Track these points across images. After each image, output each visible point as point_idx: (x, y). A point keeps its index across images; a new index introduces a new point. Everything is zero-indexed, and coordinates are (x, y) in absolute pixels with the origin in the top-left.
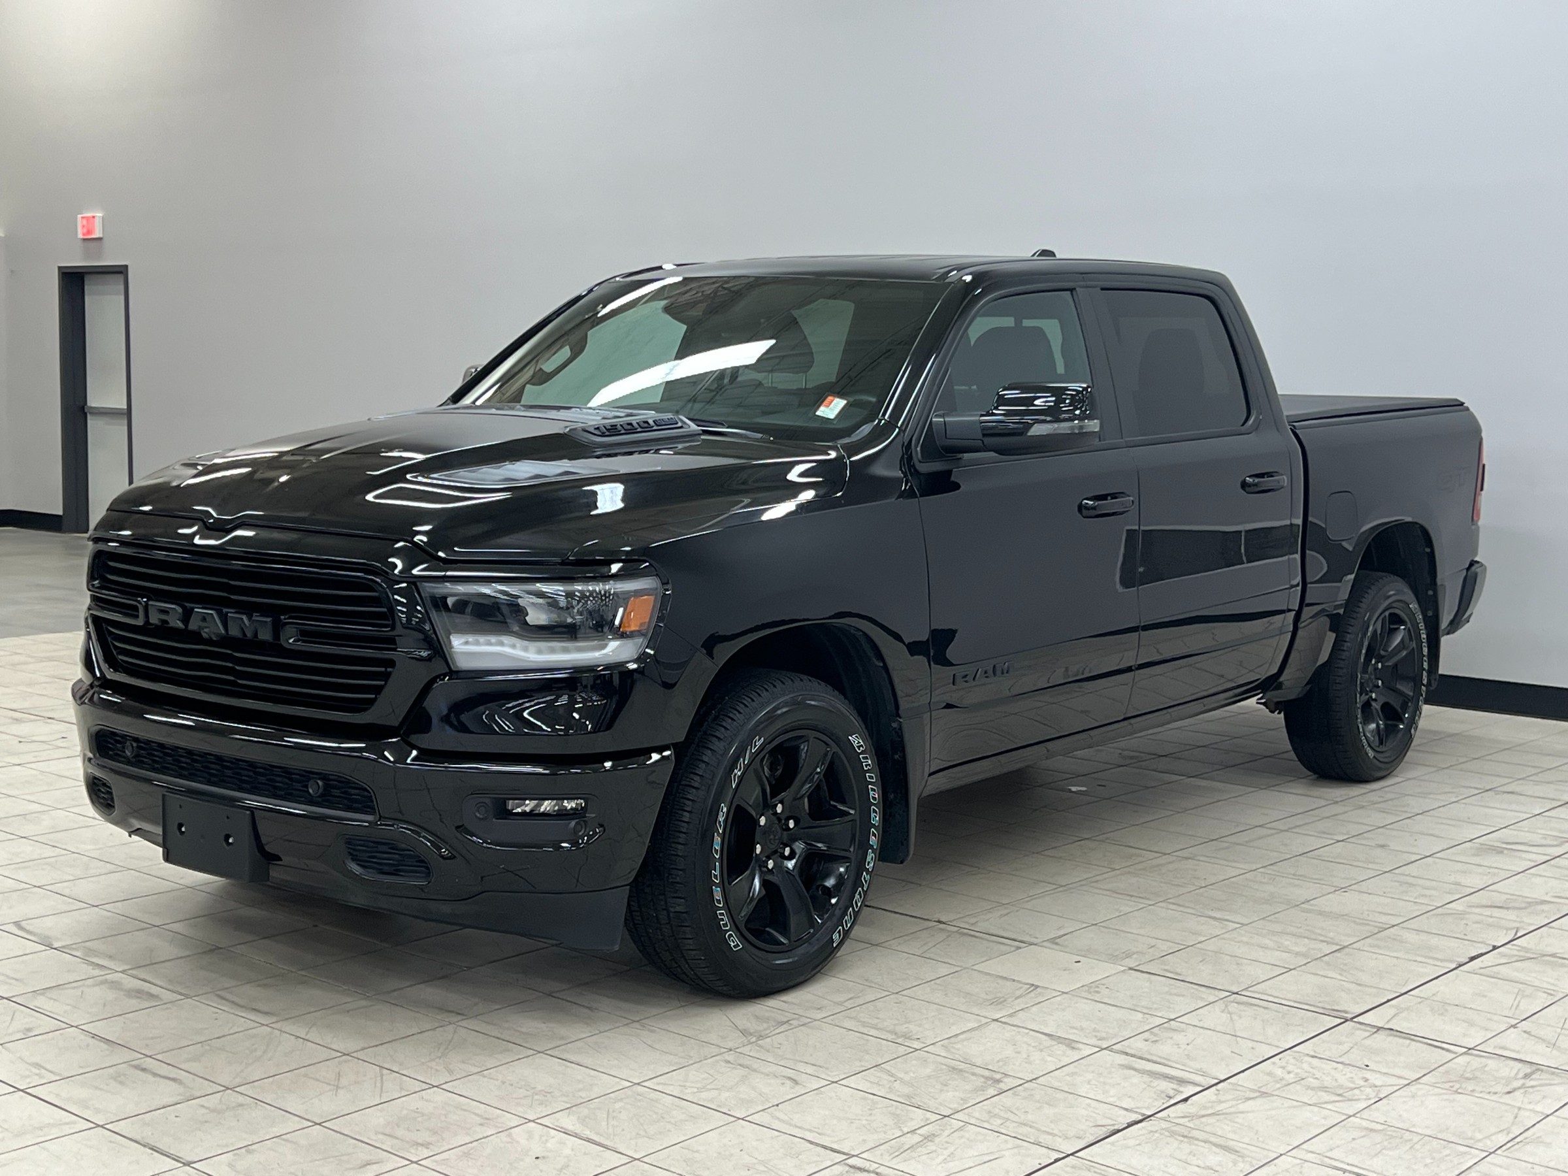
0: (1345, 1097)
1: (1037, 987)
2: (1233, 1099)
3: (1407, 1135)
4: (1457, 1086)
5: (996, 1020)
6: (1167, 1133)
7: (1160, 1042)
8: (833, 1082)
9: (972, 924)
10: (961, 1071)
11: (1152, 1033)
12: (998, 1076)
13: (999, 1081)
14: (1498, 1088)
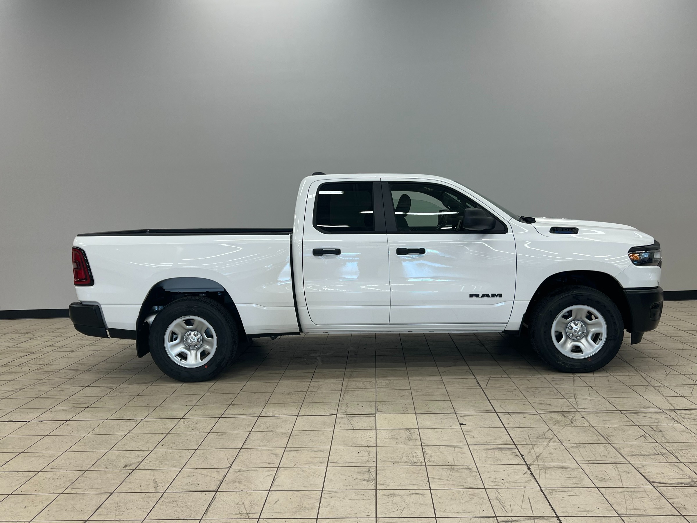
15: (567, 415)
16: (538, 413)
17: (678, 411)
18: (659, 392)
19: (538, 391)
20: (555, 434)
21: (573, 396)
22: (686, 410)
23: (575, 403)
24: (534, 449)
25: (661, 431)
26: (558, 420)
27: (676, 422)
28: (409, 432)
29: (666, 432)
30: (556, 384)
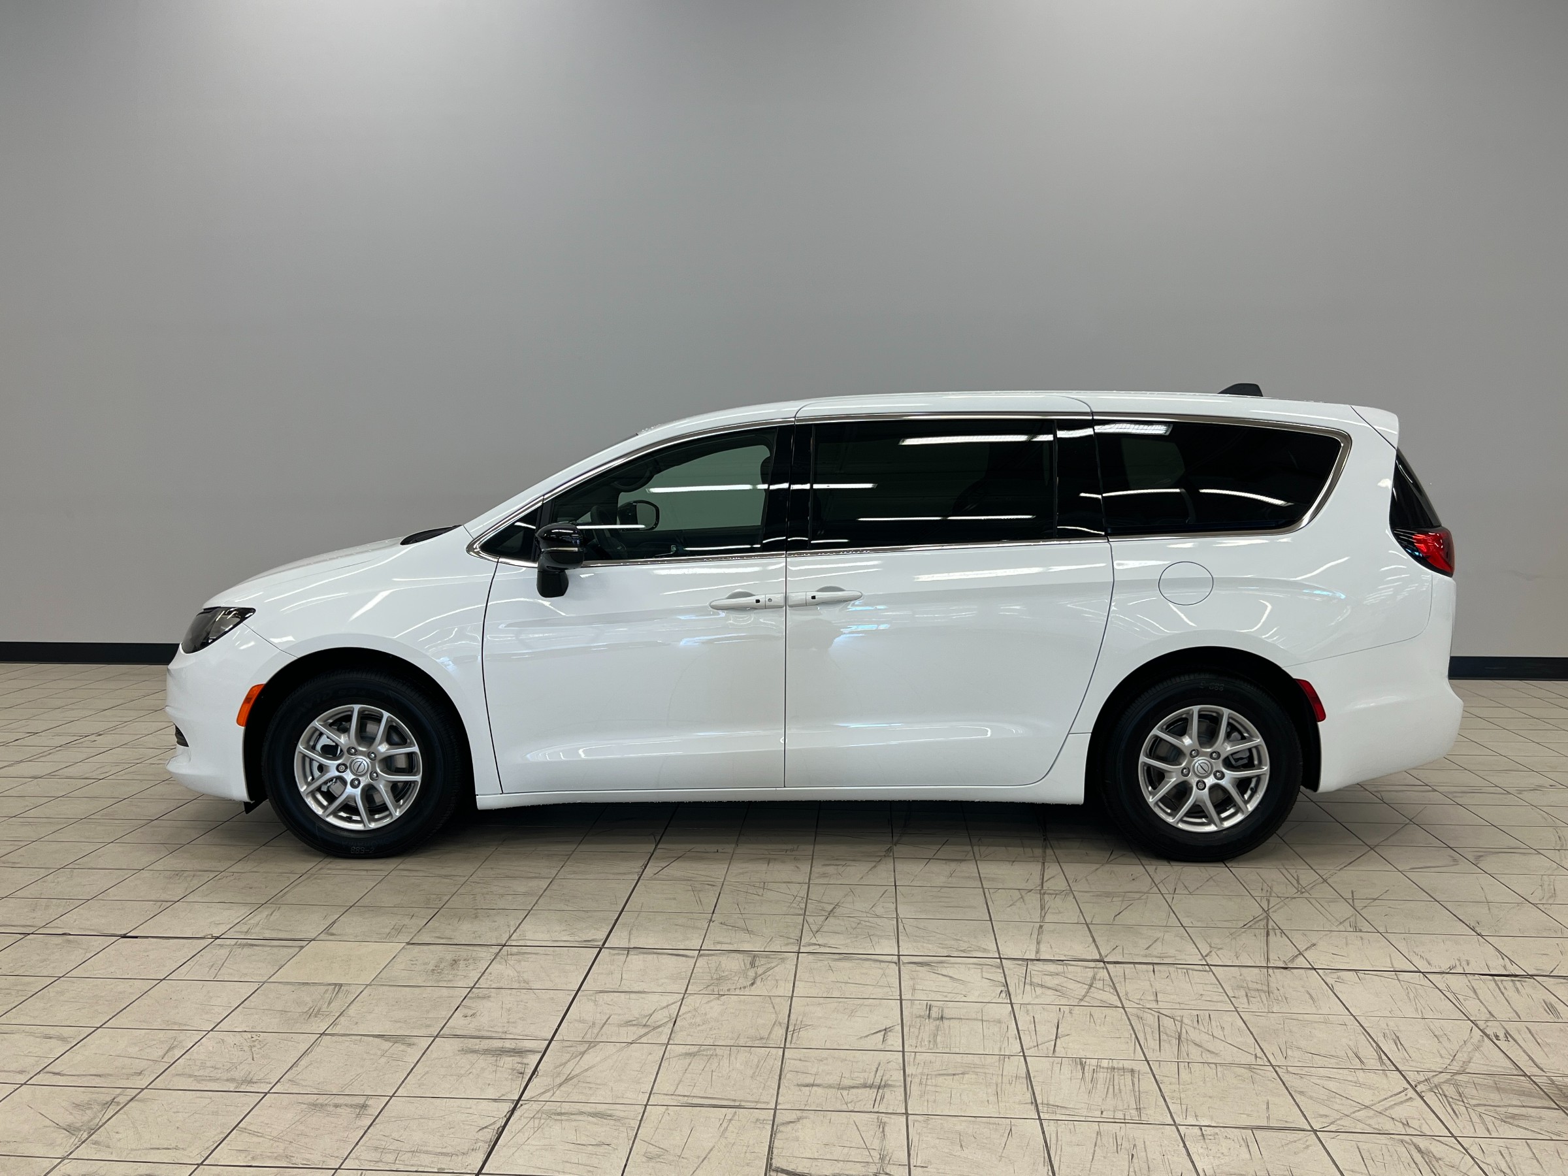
0: (648, 1025)
1: (341, 985)
2: (573, 1057)
3: (719, 1051)
4: (716, 989)
5: (323, 1034)
6: (544, 1116)
7: (478, 1014)
8: (199, 1165)
9: (246, 932)
10: (322, 1105)
11: (465, 1007)
12: (361, 1100)
13: (364, 1106)
14: (743, 982)
15: (763, 961)
16: (701, 952)
17: (1034, 965)
18: (1042, 908)
19: (760, 894)
20: (679, 1014)
21: (829, 910)
22: (1060, 963)
23: (815, 928)
24: (581, 1058)
25: (942, 1018)
26: (726, 973)
27: (1003, 995)
28: (335, 993)
29: (951, 1021)
30: (824, 875)
